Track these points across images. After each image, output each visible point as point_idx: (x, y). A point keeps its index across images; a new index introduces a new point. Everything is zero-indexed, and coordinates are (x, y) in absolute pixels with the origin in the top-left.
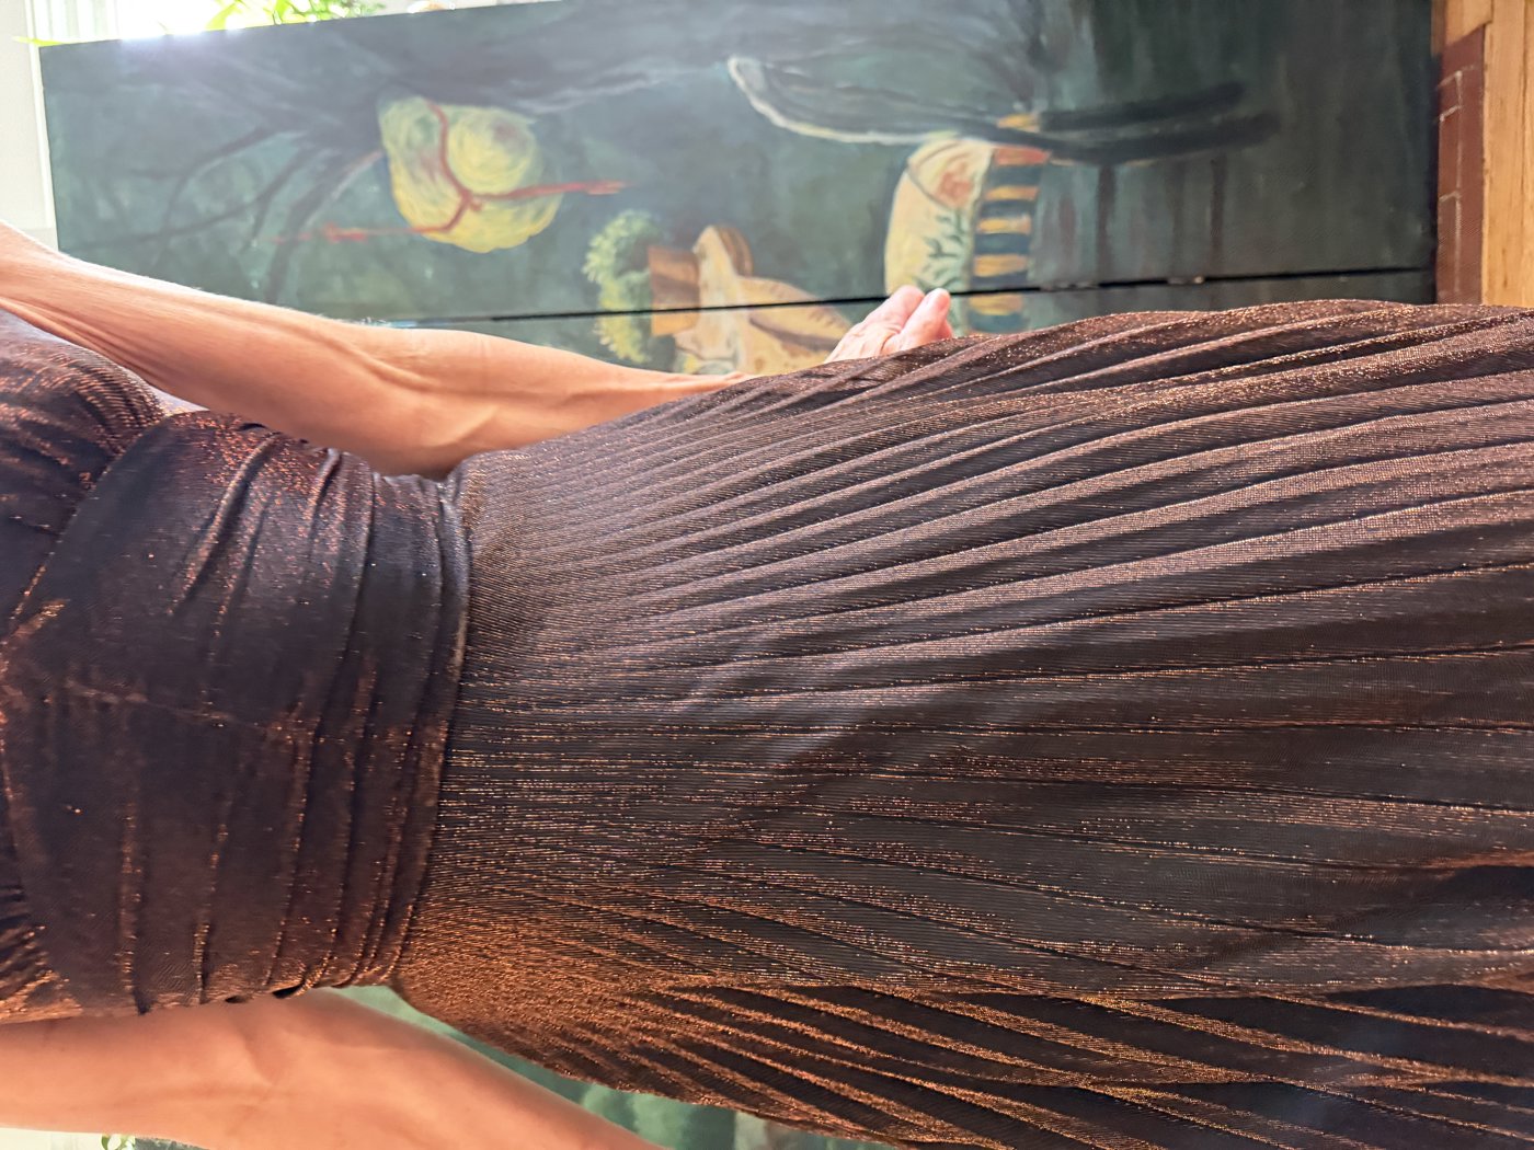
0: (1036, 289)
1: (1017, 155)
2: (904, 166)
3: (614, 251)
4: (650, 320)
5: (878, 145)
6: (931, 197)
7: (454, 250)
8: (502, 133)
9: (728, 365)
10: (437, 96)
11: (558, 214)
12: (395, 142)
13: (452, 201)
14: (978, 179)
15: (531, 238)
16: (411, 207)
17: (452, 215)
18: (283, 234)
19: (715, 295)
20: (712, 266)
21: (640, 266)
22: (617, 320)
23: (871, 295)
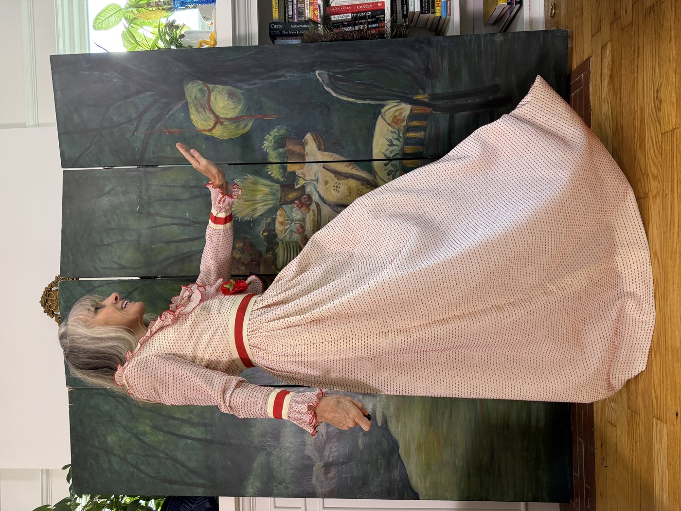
0: (426, 158)
1: (420, 110)
2: (380, 113)
3: (273, 140)
4: (287, 165)
5: (369, 104)
6: (388, 123)
7: (213, 137)
8: (231, 95)
9: (315, 183)
10: (206, 81)
11: (252, 126)
12: (190, 97)
13: (212, 120)
14: (406, 118)
15: (242, 134)
16: (197, 121)
17: (212, 125)
18: (147, 130)
19: (310, 158)
20: (309, 147)
21: (283, 146)
22: (274, 165)
23: (367, 159)
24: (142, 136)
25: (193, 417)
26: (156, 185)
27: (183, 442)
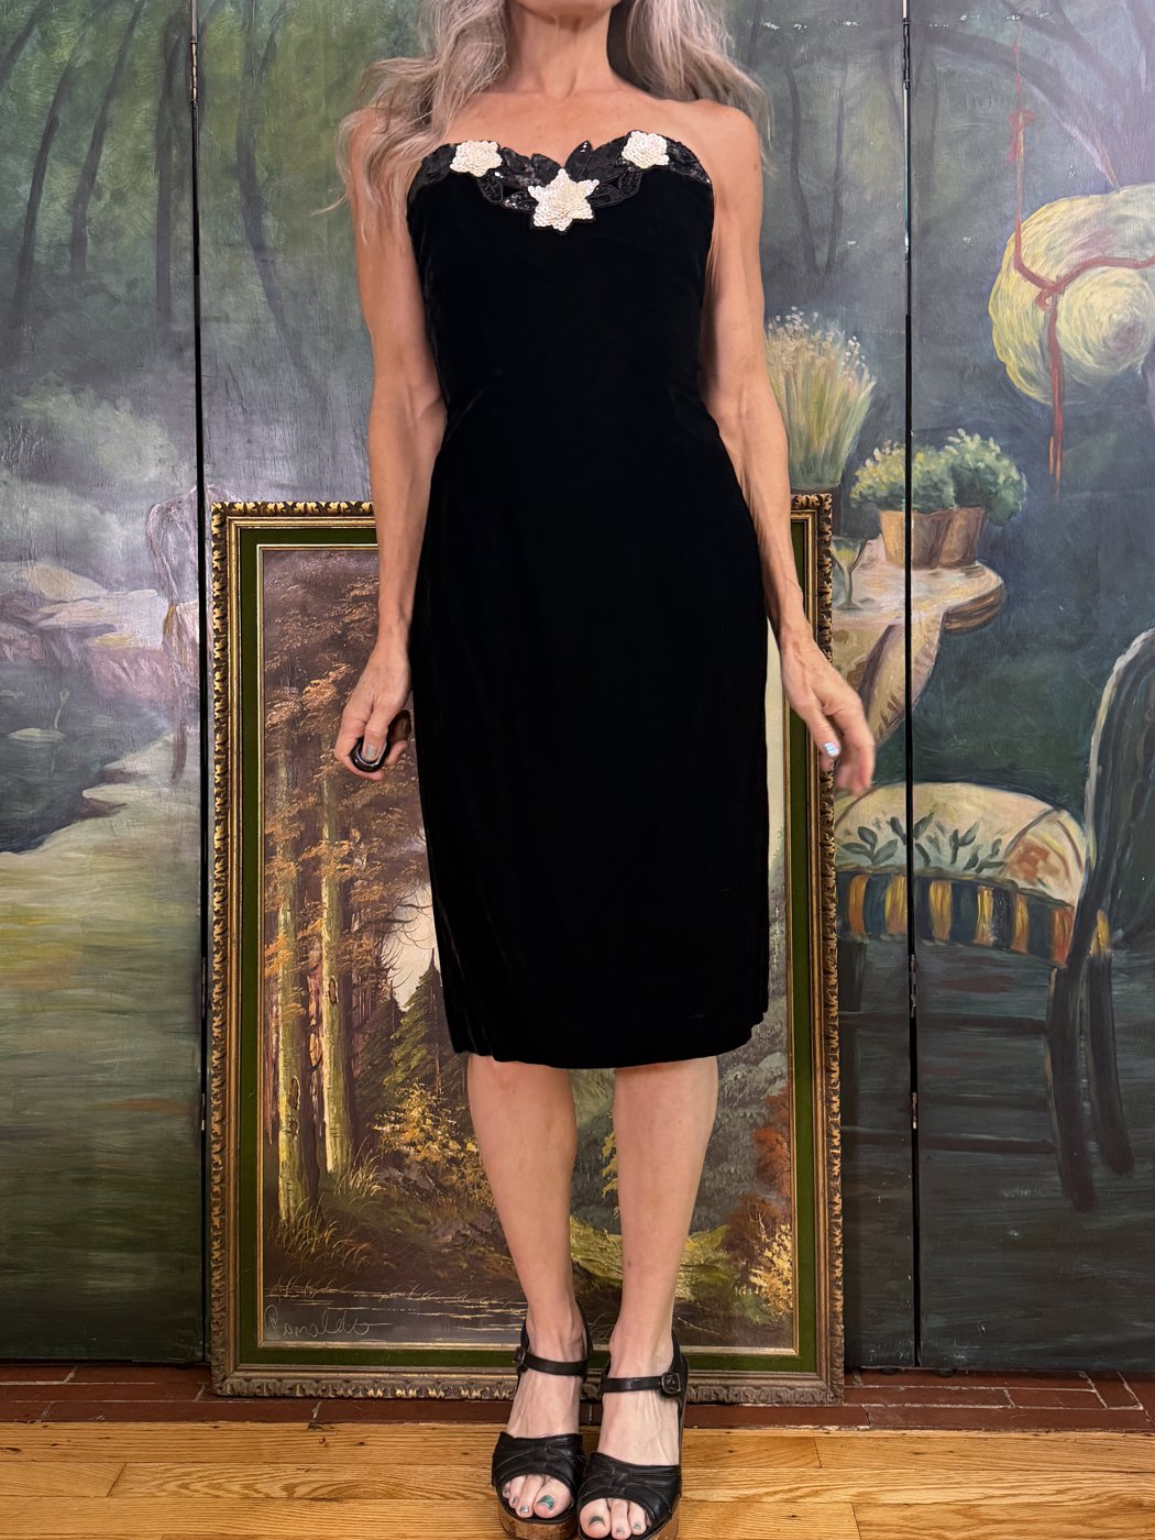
0: (911, 950)
1: (1063, 930)
2: (1058, 806)
3: (982, 465)
4: (900, 510)
5: (1086, 774)
6: (1024, 832)
7: (994, 272)
8: (1127, 334)
9: (842, 601)
11: (1029, 398)
12: (1126, 202)
13: (1050, 272)
14: (1040, 887)
15: (1004, 366)
16: (1048, 219)
17: (1034, 270)
18: (1024, 56)
19: (923, 586)
20: (958, 585)
21: (962, 498)
22: (900, 470)
23: (914, 765)
24: (1004, 39)
25: (103, 202)
26: (843, 85)
27: (21, 167)
